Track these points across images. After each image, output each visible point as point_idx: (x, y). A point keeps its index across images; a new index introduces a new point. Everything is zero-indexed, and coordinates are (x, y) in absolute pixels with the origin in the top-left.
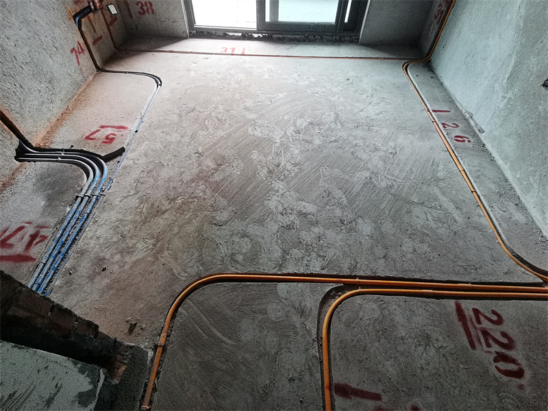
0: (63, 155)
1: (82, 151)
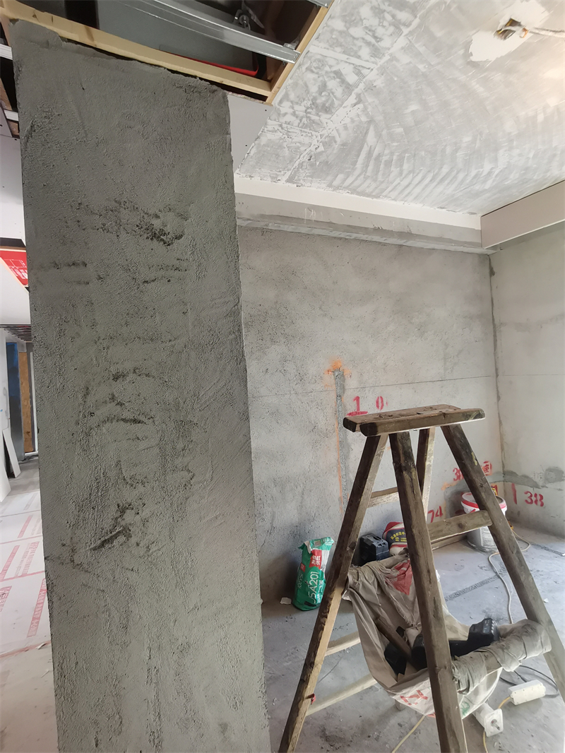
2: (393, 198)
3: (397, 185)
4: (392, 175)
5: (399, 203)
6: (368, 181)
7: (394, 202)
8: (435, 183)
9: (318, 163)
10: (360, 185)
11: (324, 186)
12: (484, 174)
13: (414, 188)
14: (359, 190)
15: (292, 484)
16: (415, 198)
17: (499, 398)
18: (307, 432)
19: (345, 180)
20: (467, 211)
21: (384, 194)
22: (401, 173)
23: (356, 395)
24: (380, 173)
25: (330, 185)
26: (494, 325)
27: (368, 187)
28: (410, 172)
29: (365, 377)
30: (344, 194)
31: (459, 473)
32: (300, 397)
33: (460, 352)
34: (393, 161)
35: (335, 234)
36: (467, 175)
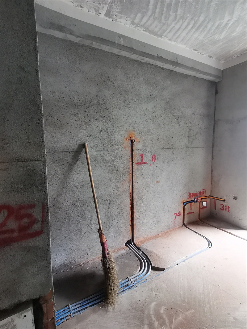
0: (140, 254)
2: (170, 38)
3: (173, 28)
4: (171, 18)
5: (173, 43)
6: (156, 22)
7: (169, 42)
8: (194, 30)
9: (125, 0)
10: (151, 25)
11: (129, 22)
12: (222, 26)
13: (182, 32)
14: (150, 29)
15: (103, 200)
16: (182, 40)
17: (213, 158)
18: (113, 172)
19: (142, 19)
20: (208, 54)
21: (165, 34)
22: (175, 18)
23: (141, 153)
24: (163, 16)
25: (133, 23)
26: (215, 121)
27: (156, 27)
28: (182, 17)
29: (147, 143)
30: (141, 31)
31: (191, 195)
32: (110, 152)
33: (196, 134)
34: (172, 6)
35: (134, 57)
36: (213, 25)
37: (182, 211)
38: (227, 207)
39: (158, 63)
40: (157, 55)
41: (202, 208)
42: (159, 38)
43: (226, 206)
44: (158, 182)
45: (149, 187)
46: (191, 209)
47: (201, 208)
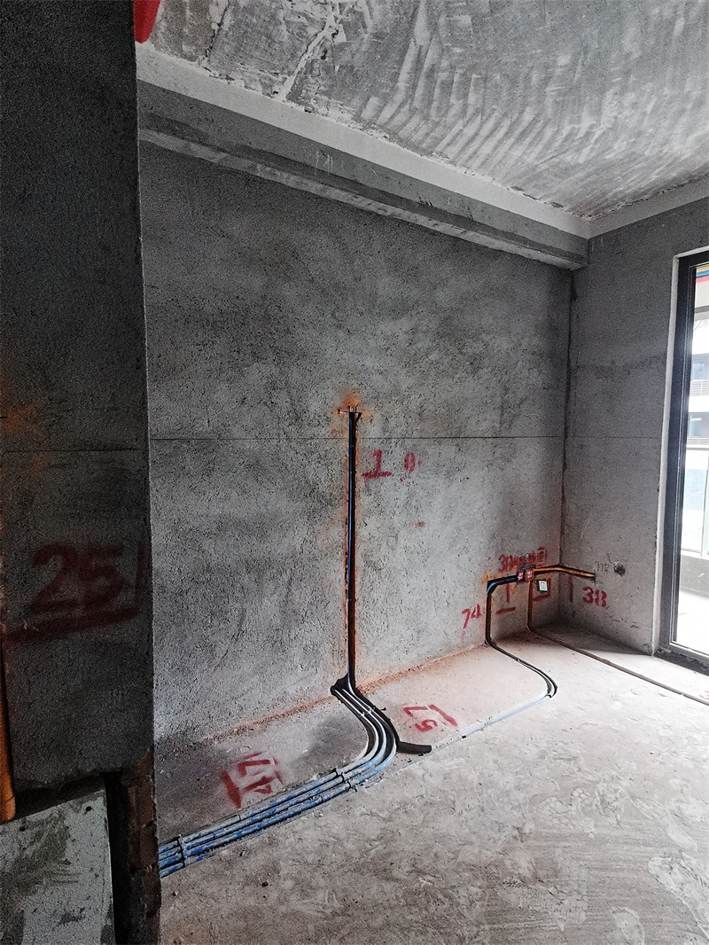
0: (369, 712)
1: (388, 720)
2: (451, 157)
3: (458, 134)
4: (453, 111)
5: (461, 170)
6: (416, 119)
7: (450, 167)
8: (512, 141)
9: (337, 68)
10: (404, 125)
11: (348, 116)
12: (578, 137)
13: (481, 144)
14: (402, 134)
15: (275, 571)
16: (483, 163)
17: (565, 466)
18: (302, 496)
19: (380, 110)
20: (548, 200)
21: (439, 149)
22: (464, 111)
23: (377, 449)
24: (435, 104)
25: (357, 118)
26: (569, 371)
27: (415, 130)
28: (477, 112)
29: (392, 423)
30: (379, 139)
31: (506, 562)
32: (293, 444)
33: (522, 401)
34: (454, 85)
35: (362, 202)
36: (557, 132)
37: (484, 606)
38: (600, 594)
39: (423, 220)
40: (418, 200)
41: (538, 599)
42: (424, 157)
43: (597, 592)
44: (421, 524)
45: (397, 540)
46: (508, 600)
47: (535, 596)
